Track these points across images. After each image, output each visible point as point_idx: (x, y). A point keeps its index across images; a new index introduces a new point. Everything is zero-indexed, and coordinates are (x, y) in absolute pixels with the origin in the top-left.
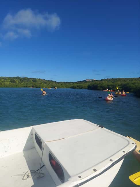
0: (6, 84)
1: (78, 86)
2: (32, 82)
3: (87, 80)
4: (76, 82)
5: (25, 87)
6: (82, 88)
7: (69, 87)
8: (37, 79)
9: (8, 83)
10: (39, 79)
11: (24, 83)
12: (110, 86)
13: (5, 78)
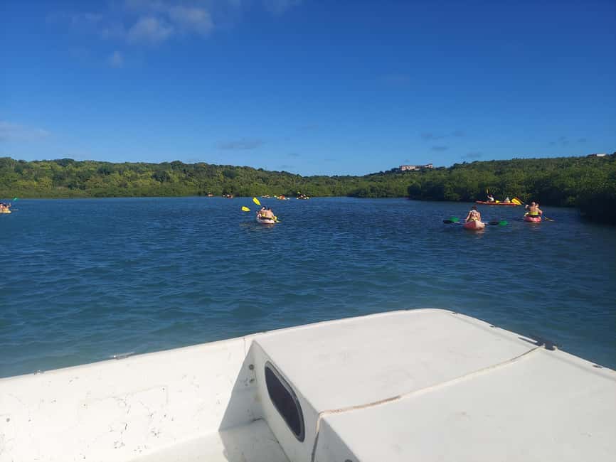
0: (140, 185)
1: (372, 190)
2: (222, 177)
3: (404, 169)
4: (366, 177)
5: (199, 194)
6: (387, 197)
7: (345, 192)
8: (238, 167)
9: (147, 182)
10: (246, 168)
11: (196, 181)
12: (487, 185)
13: (137, 168)
